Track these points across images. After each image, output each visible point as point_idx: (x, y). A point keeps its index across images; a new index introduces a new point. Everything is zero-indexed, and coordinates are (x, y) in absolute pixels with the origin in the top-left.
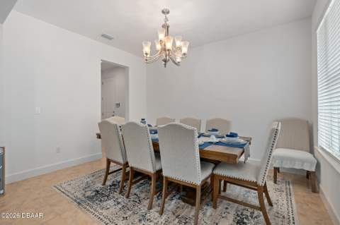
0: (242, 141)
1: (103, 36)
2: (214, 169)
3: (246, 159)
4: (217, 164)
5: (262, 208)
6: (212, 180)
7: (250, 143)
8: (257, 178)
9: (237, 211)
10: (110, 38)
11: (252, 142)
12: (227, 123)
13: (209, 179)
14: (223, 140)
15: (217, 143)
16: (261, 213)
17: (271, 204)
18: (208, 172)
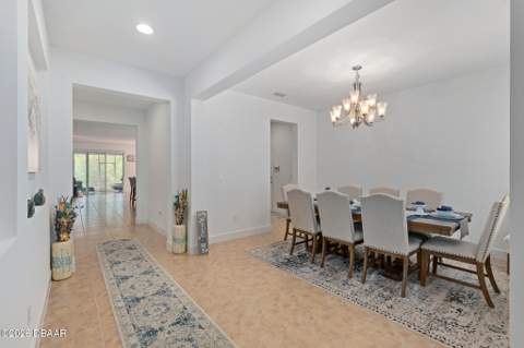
0: (458, 216)
1: (277, 94)
2: (421, 244)
3: (462, 236)
4: (425, 239)
5: (482, 287)
6: (419, 258)
7: (469, 220)
8: (476, 255)
9: (451, 291)
10: (282, 95)
11: (472, 218)
12: (438, 196)
13: (415, 255)
14: (433, 214)
15: (425, 217)
16: (481, 293)
17: (497, 291)
18: (416, 246)
